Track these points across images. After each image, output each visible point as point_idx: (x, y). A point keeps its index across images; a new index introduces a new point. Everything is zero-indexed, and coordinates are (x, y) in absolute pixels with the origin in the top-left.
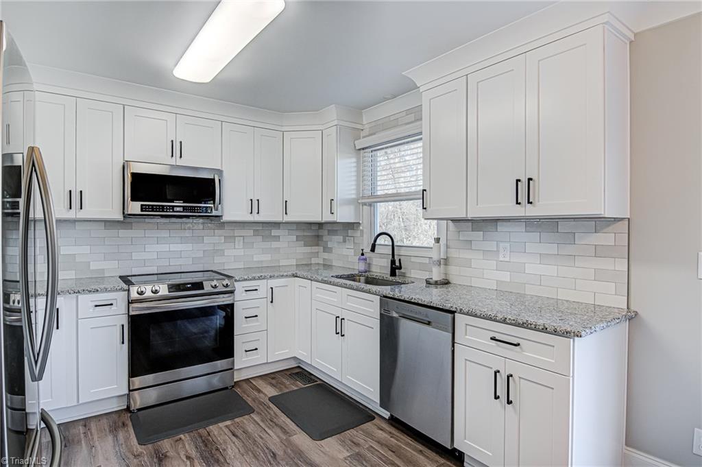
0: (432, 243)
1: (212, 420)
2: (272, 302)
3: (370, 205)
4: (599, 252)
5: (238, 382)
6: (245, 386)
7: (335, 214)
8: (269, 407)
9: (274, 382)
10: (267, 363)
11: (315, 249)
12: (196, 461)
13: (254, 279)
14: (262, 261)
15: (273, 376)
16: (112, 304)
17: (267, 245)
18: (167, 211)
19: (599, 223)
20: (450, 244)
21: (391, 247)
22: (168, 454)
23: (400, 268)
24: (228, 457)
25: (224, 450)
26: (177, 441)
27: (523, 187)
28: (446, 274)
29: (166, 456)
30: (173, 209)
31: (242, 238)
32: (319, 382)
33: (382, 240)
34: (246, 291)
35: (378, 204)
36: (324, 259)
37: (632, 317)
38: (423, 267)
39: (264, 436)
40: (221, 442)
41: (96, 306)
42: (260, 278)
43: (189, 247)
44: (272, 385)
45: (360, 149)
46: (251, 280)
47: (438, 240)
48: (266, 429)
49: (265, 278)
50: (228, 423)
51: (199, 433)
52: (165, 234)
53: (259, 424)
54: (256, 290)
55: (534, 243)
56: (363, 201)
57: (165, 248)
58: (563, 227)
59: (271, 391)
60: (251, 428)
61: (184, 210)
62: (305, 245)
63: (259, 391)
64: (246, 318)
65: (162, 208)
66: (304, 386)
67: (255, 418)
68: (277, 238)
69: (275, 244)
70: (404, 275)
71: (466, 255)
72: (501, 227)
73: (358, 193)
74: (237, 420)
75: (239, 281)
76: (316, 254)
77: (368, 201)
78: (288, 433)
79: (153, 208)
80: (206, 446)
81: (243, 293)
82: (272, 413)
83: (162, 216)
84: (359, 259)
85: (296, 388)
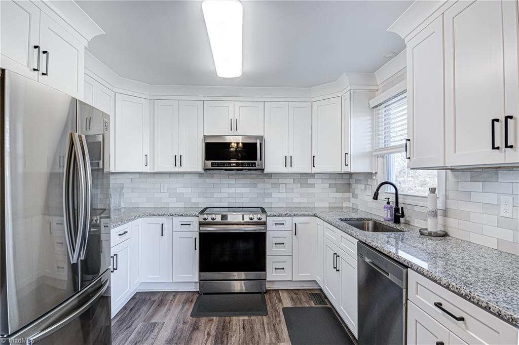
0: (427, 193)
1: (237, 313)
2: (295, 234)
3: (383, 157)
5: (269, 290)
6: (274, 295)
7: (349, 165)
8: (279, 315)
9: (295, 296)
10: (292, 281)
11: (347, 195)
12: (211, 338)
13: (281, 215)
14: (300, 203)
15: (297, 291)
16: (190, 224)
17: (304, 190)
18: (226, 167)
20: (450, 194)
21: (395, 195)
22: (200, 327)
23: (403, 216)
24: (229, 342)
25: (231, 336)
26: (210, 320)
28: (445, 226)
29: (198, 328)
30: (230, 165)
31: (285, 185)
32: (329, 306)
34: (276, 224)
35: (392, 155)
36: (353, 204)
39: (262, 335)
40: (233, 330)
41: (182, 224)
42: (286, 215)
43: (247, 190)
44: (292, 299)
45: (373, 108)
46: (278, 216)
47: (433, 190)
48: (266, 331)
49: (290, 216)
50: (246, 318)
51: (225, 319)
52: (232, 181)
53: (264, 325)
54: (283, 224)
56: (377, 153)
57: (232, 190)
59: (287, 303)
60: (257, 327)
61: (237, 165)
62: (337, 192)
63: (280, 301)
64: (276, 244)
65: (224, 164)
66: (314, 306)
67: (264, 320)
68: (313, 185)
69: (311, 190)
70: (407, 223)
71: (464, 207)
72: (502, 176)
73: (372, 148)
74: (252, 318)
75: (270, 216)
76: (348, 199)
77: (382, 154)
78: (279, 339)
79: (218, 165)
80: (223, 329)
81: (273, 225)
82: (278, 319)
83: (226, 170)
84: (385, 208)
85: (307, 306)
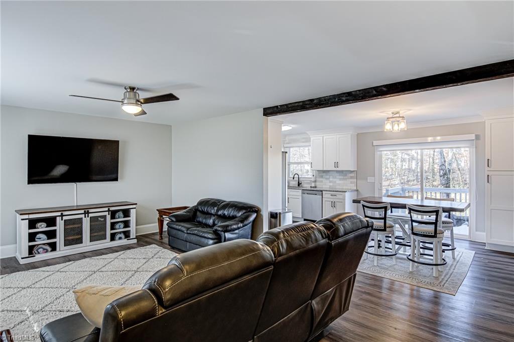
0: (311, 176)
4: (352, 178)
19: (351, 172)
20: (317, 177)
21: (298, 178)
23: (301, 184)
27: (336, 164)
33: (296, 176)
37: (357, 191)
38: (308, 183)
47: (313, 176)
55: (338, 176)
58: (344, 173)
71: (321, 179)
72: (330, 173)
